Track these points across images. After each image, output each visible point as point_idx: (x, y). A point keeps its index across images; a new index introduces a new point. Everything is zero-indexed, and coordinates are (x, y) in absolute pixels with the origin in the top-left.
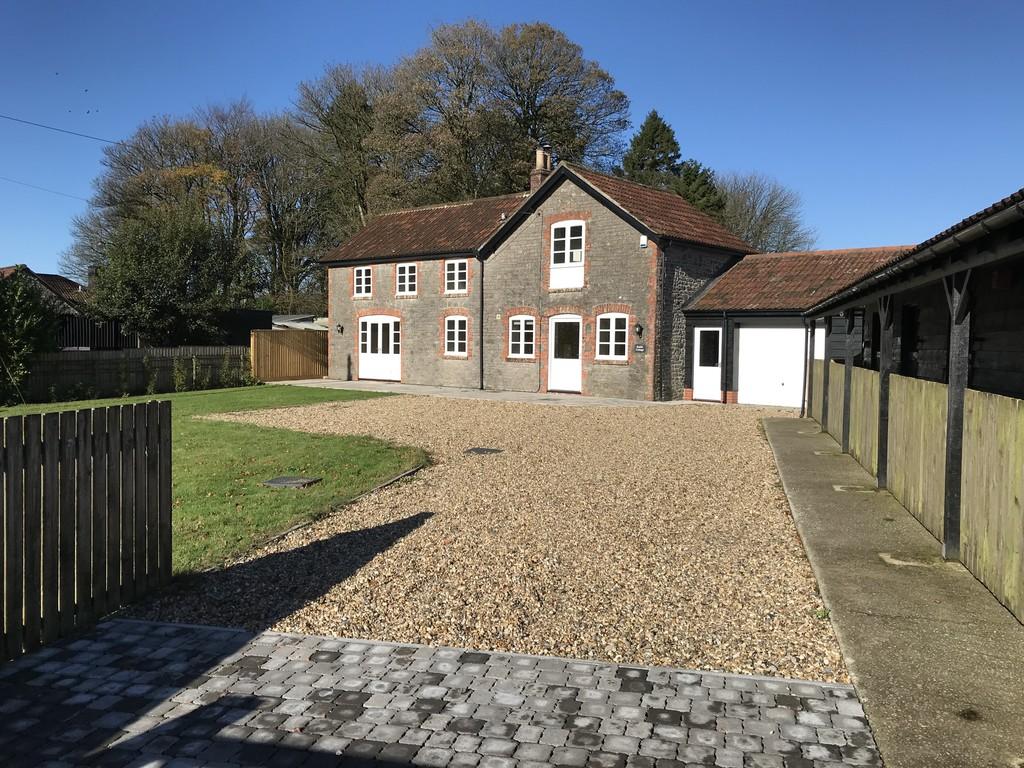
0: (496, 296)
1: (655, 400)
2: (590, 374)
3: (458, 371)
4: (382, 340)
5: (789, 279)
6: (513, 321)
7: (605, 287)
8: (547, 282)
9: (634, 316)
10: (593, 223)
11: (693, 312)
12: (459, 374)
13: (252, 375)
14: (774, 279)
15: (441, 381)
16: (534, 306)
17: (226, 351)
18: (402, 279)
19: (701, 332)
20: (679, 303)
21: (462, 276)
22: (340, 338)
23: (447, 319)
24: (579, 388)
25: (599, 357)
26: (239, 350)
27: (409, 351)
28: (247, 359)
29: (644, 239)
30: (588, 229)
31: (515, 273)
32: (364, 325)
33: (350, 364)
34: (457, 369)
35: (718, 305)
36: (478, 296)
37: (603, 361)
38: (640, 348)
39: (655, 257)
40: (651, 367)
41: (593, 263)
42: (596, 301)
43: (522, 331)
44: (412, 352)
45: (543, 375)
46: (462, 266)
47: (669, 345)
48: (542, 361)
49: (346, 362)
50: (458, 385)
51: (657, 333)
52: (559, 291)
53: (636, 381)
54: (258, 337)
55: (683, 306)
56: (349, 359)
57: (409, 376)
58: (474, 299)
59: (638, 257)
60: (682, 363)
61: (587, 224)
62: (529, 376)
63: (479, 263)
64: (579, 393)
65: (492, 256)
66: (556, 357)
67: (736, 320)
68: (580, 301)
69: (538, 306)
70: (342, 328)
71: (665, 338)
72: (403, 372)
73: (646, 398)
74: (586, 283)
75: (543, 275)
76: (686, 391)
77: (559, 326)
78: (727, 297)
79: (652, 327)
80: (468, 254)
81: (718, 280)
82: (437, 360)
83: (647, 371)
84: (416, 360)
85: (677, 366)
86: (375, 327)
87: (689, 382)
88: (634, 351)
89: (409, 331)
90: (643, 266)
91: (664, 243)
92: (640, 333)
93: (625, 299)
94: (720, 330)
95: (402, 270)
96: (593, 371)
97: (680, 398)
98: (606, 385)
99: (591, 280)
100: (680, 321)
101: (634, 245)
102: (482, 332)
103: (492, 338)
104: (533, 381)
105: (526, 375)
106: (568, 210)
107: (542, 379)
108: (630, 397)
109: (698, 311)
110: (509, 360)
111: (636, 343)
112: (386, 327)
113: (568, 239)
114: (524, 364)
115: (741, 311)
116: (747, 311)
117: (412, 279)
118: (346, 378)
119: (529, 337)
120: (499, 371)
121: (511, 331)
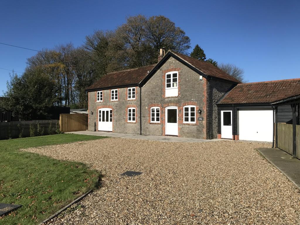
0: (146, 100)
1: (207, 139)
2: (181, 129)
3: (132, 128)
4: (106, 117)
5: (257, 91)
6: (152, 109)
7: (186, 95)
8: (164, 95)
9: (198, 106)
10: (181, 72)
11: (220, 104)
12: (133, 129)
13: (60, 130)
14: (250, 92)
15: (126, 131)
16: (160, 103)
17: (50, 121)
18: (113, 95)
19: (224, 112)
20: (215, 101)
21: (134, 93)
22: (92, 116)
23: (129, 109)
24: (177, 134)
25: (184, 122)
26: (55, 121)
27: (115, 121)
28: (58, 124)
29: (201, 77)
30: (179, 74)
31: (152, 91)
32: (100, 111)
33: (96, 125)
34: (132, 127)
35: (230, 102)
36: (139, 100)
37: (186, 124)
38: (201, 119)
39: (206, 84)
40: (205, 126)
41: (181, 87)
42: (183, 101)
43: (155, 113)
44: (116, 121)
45: (163, 129)
46: (134, 90)
47: (212, 117)
48: (163, 124)
49: (94, 125)
50: (133, 133)
51: (207, 113)
52: (169, 98)
53: (199, 131)
54: (62, 116)
55: (216, 102)
56: (95, 124)
57: (115, 130)
58: (138, 101)
59: (199, 84)
60: (217, 124)
61: (179, 73)
62: (158, 129)
63: (139, 88)
64: (177, 136)
65: (144, 85)
66: (168, 122)
67: (238, 107)
68: (177, 101)
69: (161, 104)
70: (93, 113)
71: (210, 115)
72: (113, 128)
73: (203, 138)
74: (179, 94)
75: (163, 92)
76: (218, 135)
77: (169, 110)
78: (233, 99)
79: (205, 110)
80: (135, 85)
81: (229, 93)
82: (125, 124)
83: (204, 127)
84: (118, 124)
85: (215, 125)
86: (104, 112)
87: (219, 132)
88: (198, 120)
89: (115, 114)
90: (201, 87)
91: (209, 78)
92: (200, 113)
93: (194, 100)
94: (231, 111)
95: (113, 92)
96: (183, 127)
97: (216, 138)
98: (188, 133)
99: (181, 93)
100: (215, 108)
101: (197, 80)
102: (141, 113)
103: (145, 115)
104: (160, 131)
105: (157, 129)
106: (172, 68)
107: (163, 131)
108: (197, 138)
109: (222, 104)
110: (151, 123)
111: (199, 117)
112: (107, 112)
113: (172, 78)
114: (156, 125)
115: (240, 104)
116: (242, 104)
117: (116, 95)
118: (94, 131)
119: (158, 115)
120: (147, 128)
121: (151, 113)
